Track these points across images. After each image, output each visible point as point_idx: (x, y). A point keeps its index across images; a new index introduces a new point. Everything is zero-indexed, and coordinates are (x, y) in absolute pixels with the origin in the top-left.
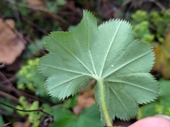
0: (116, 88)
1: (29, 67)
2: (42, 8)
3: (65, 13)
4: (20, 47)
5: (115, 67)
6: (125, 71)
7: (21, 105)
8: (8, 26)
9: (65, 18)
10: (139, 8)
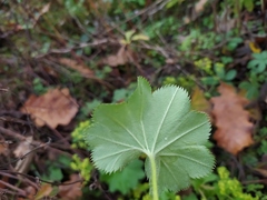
0: (169, 161)
1: (80, 129)
2: (91, 77)
3: (112, 79)
4: (74, 111)
5: (169, 140)
6: (179, 143)
7: (74, 161)
8: (63, 94)
9: (111, 83)
10: (169, 75)
